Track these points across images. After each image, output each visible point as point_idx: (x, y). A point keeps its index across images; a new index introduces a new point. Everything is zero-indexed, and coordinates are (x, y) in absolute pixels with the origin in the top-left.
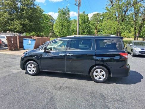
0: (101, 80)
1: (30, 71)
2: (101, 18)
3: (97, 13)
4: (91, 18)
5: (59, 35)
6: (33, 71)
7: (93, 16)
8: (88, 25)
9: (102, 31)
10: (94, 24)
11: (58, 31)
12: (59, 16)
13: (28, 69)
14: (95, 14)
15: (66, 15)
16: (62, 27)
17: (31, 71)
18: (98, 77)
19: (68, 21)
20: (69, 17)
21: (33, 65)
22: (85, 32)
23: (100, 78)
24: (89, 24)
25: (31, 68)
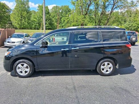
0: (108, 73)
1: (21, 72)
2: (60, 11)
3: (56, 6)
4: (51, 10)
5: (18, 26)
6: (26, 72)
7: (53, 8)
8: (49, 17)
9: (62, 24)
10: (54, 16)
11: (17, 22)
12: (17, 6)
13: (18, 71)
14: (54, 7)
15: (25, 5)
16: (21, 17)
17: (24, 72)
18: (105, 70)
19: (28, 12)
20: (29, 7)
21: (25, 65)
22: (47, 24)
23: (107, 71)
24: (50, 15)
25: (23, 68)
